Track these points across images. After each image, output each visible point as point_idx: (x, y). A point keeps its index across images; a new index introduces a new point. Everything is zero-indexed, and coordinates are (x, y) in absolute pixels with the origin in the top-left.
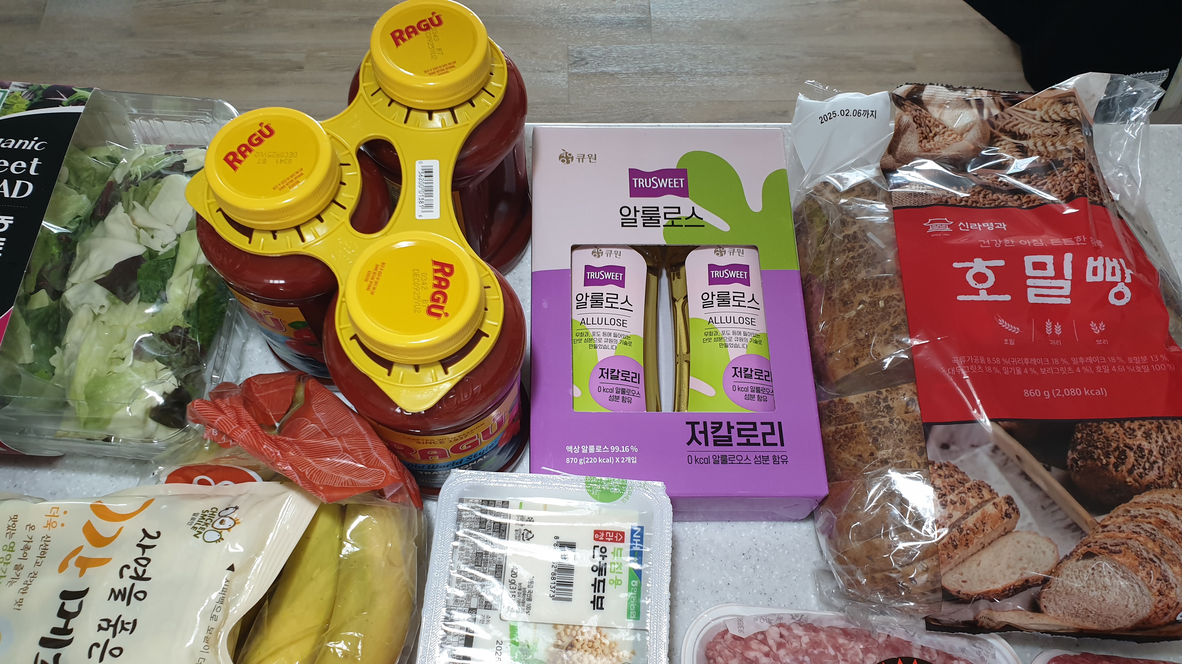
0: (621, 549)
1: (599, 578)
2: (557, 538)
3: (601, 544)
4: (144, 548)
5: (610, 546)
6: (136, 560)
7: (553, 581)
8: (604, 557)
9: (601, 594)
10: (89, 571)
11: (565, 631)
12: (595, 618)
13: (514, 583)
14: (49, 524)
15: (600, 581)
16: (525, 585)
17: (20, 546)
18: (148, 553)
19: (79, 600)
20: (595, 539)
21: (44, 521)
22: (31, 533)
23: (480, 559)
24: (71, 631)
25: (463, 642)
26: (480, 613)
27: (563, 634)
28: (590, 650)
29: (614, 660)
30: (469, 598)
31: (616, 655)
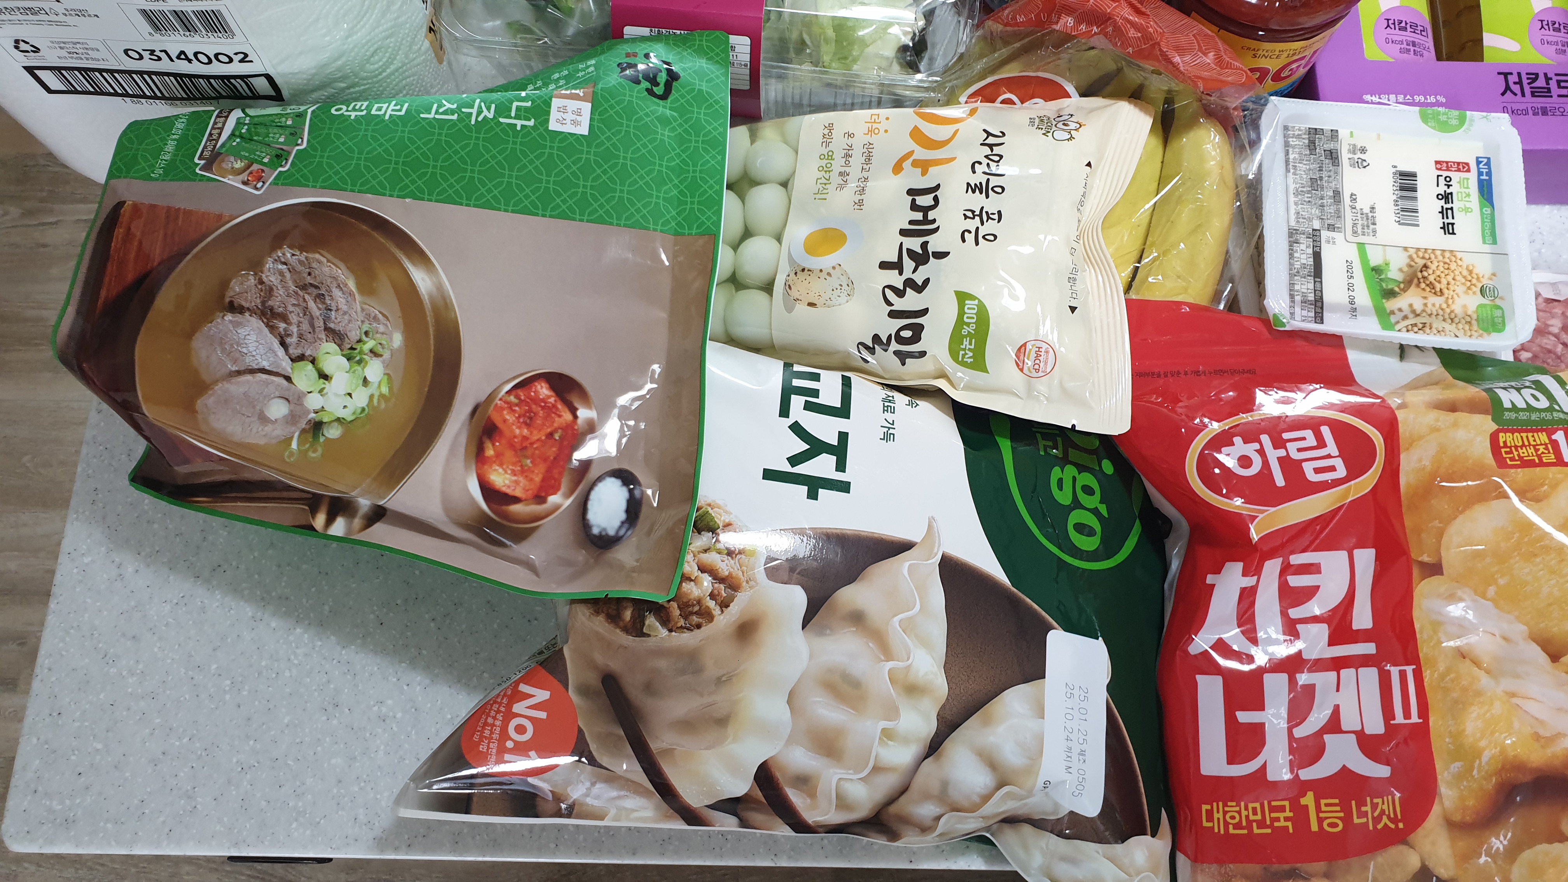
0: (1468, 179)
1: (1445, 206)
2: (1395, 167)
3: (1445, 174)
4: (991, 146)
5: (1455, 176)
6: (986, 157)
7: (1397, 208)
8: (1449, 186)
9: (1450, 220)
10: (932, 170)
11: (1416, 253)
12: (1448, 242)
13: (1355, 208)
14: (870, 131)
15: (1447, 209)
16: (1367, 210)
17: (839, 155)
18: (996, 150)
19: (933, 195)
20: (1437, 169)
21: (865, 128)
22: (850, 141)
23: (1315, 185)
24: (934, 221)
25: (1312, 260)
26: (1325, 234)
27: (1415, 256)
28: (1446, 272)
29: (1474, 281)
30: (1310, 220)
31: (1475, 277)
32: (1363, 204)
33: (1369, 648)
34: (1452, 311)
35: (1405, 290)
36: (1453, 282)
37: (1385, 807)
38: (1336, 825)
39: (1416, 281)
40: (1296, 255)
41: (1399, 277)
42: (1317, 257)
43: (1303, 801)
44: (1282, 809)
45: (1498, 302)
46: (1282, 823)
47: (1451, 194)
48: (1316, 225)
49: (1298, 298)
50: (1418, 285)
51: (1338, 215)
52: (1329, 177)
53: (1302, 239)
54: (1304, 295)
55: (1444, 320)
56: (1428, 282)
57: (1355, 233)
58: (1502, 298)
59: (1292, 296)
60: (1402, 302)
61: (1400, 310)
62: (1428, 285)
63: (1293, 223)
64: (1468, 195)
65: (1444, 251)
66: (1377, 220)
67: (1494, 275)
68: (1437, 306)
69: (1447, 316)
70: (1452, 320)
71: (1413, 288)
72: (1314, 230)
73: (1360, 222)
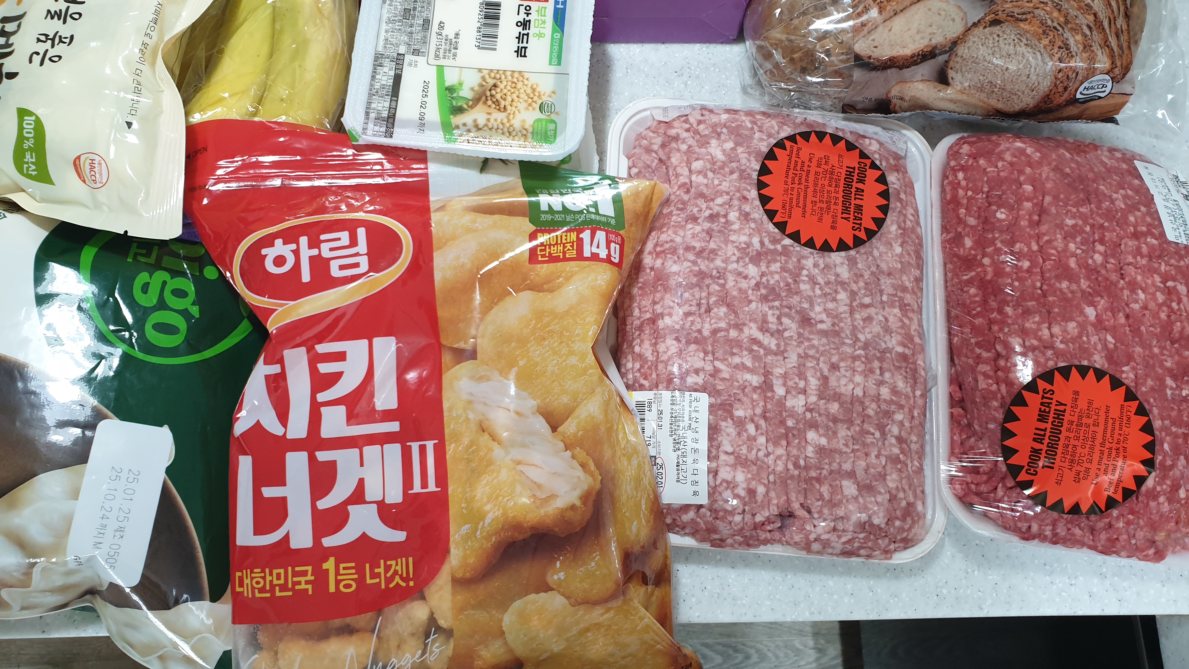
0: (545, 8)
1: (523, 32)
3: (526, 3)
5: (535, 5)
7: (479, 34)
8: (528, 14)
9: (525, 45)
12: (518, 64)
13: (441, 35)
15: (524, 34)
16: (452, 36)
19: (17, 22)
23: (408, 14)
24: (12, 44)
25: (392, 81)
26: (408, 58)
27: (487, 77)
28: (513, 90)
29: (536, 98)
30: (397, 45)
31: (537, 94)
32: (449, 31)
33: (394, 427)
34: (511, 126)
35: (472, 107)
36: (517, 99)
37: (399, 568)
38: (349, 586)
39: (484, 98)
40: (378, 77)
41: (469, 95)
42: (397, 79)
43: (325, 566)
44: (304, 573)
45: (553, 117)
46: (303, 586)
47: (530, 21)
48: (402, 50)
49: (373, 115)
50: (485, 103)
51: (425, 41)
52: (422, 7)
53: (386, 62)
54: (379, 112)
55: (503, 134)
56: (494, 100)
57: (437, 56)
58: (557, 113)
59: (367, 114)
60: (467, 118)
61: (464, 125)
62: (494, 103)
63: (380, 49)
64: (544, 22)
65: (514, 71)
66: (459, 46)
67: (554, 93)
68: (499, 121)
69: (506, 130)
70: (510, 133)
71: (480, 104)
72: (398, 54)
73: (443, 47)
